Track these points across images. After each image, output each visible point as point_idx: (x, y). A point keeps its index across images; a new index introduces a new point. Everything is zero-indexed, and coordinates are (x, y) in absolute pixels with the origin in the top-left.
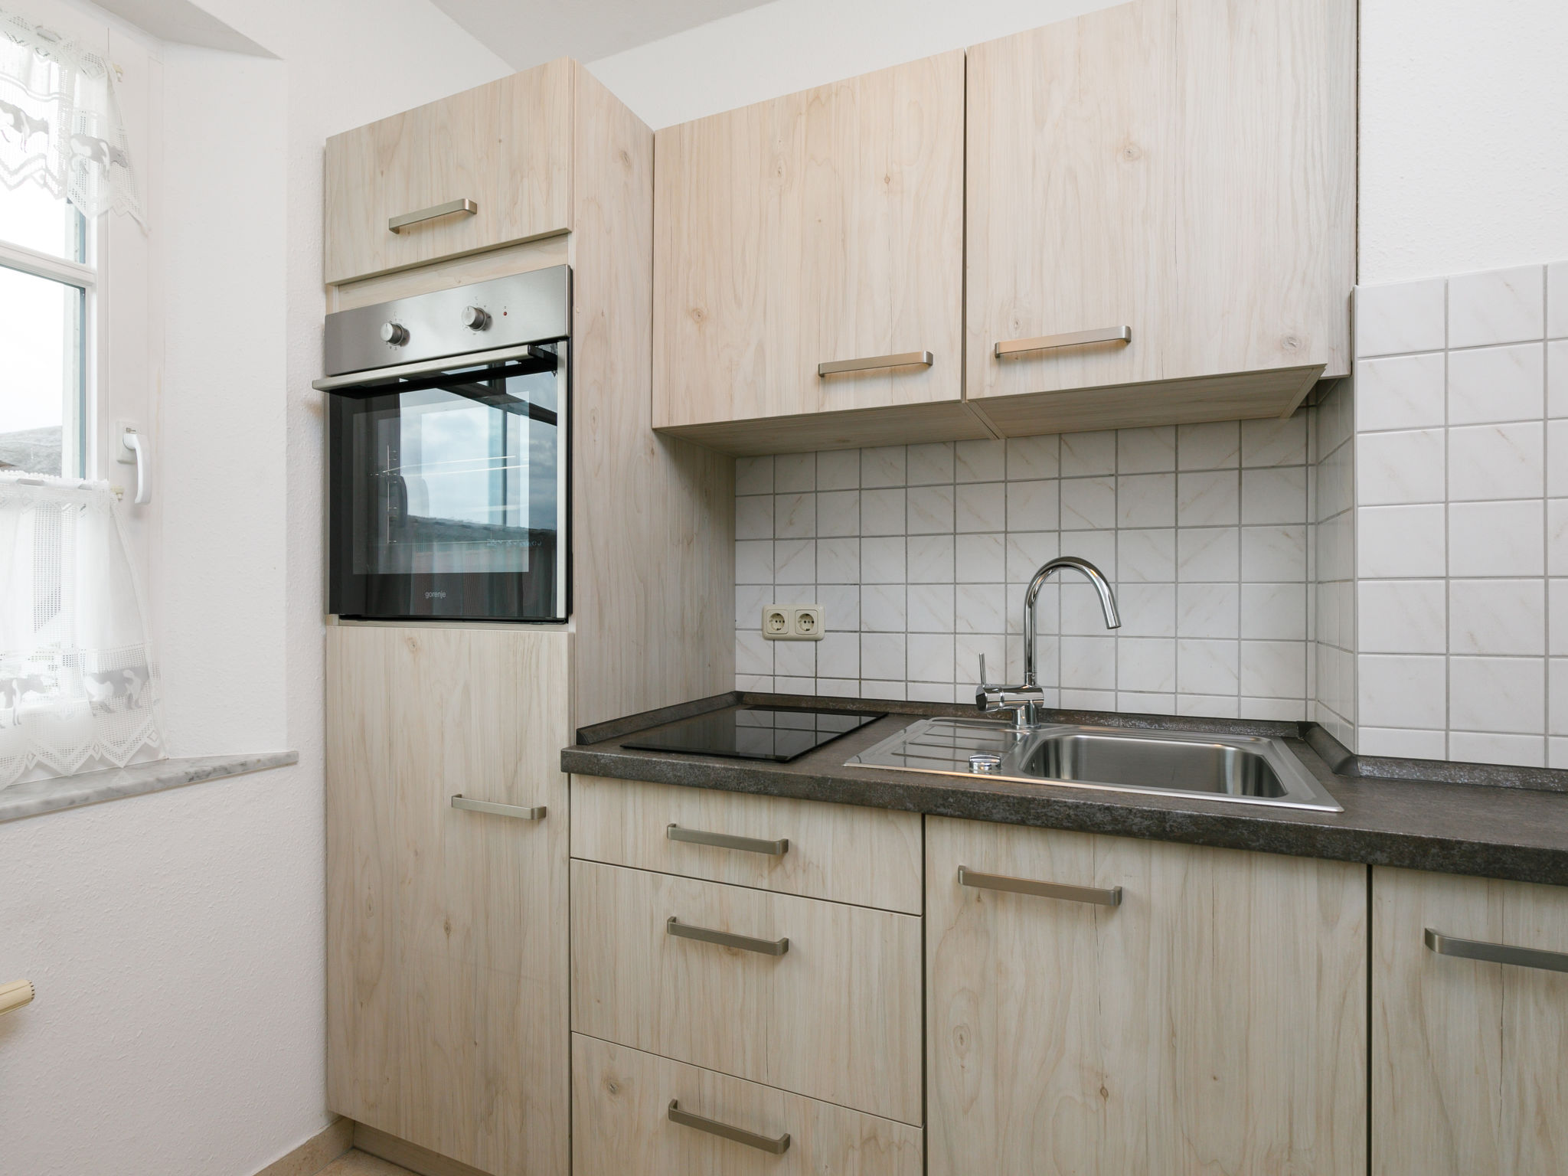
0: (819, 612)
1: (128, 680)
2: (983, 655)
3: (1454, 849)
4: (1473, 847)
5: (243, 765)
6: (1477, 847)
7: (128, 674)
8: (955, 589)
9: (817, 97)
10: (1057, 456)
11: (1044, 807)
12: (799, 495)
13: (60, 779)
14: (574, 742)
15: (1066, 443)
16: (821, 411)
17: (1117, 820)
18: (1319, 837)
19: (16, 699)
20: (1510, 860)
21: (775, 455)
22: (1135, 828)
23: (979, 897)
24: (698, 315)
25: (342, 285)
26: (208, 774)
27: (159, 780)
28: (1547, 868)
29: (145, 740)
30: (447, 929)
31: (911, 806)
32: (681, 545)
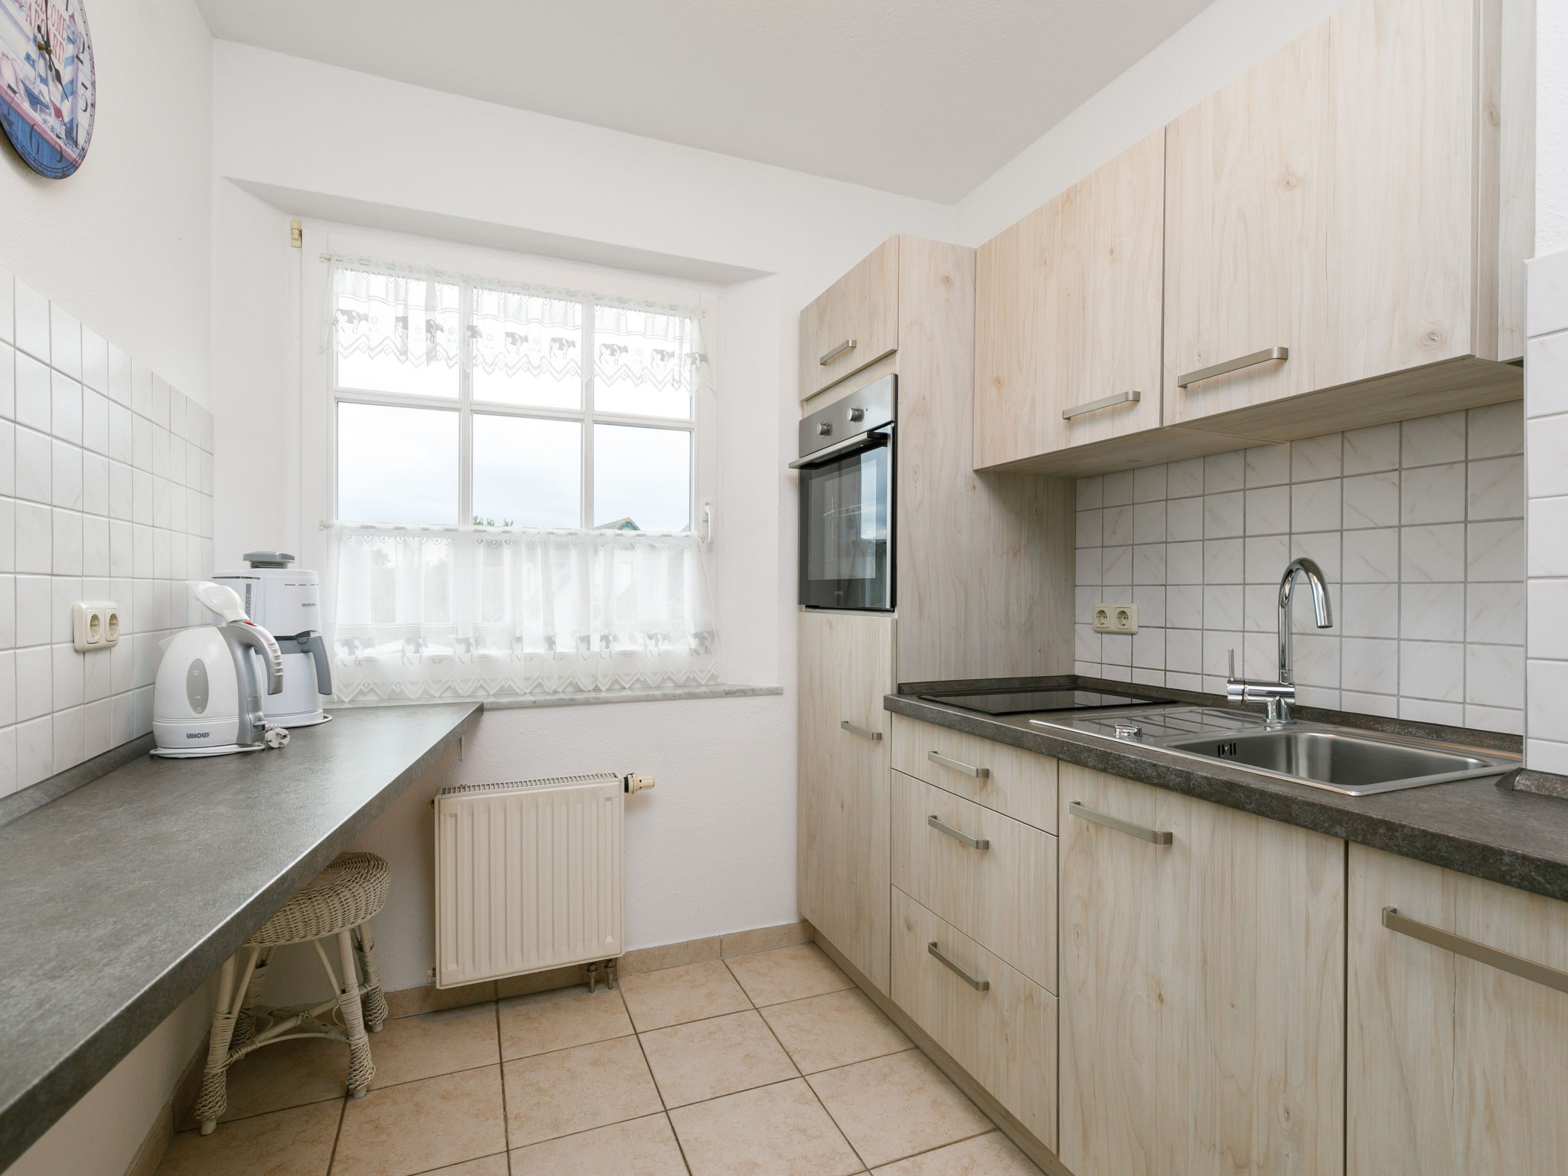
0: (1133, 610)
1: (706, 638)
2: (1233, 650)
3: (1397, 832)
4: (1413, 832)
5: (753, 690)
6: (1416, 832)
7: (705, 635)
8: (1244, 589)
9: (1068, 197)
10: (1340, 455)
11: (1117, 760)
12: (1120, 508)
13: (677, 686)
14: (895, 692)
15: (1349, 442)
16: (1068, 447)
17: (1160, 775)
18: (1295, 807)
19: (660, 644)
20: (1444, 848)
21: (1103, 475)
22: (1171, 783)
23: (1088, 827)
24: (998, 382)
25: (809, 400)
26: (735, 693)
27: (712, 692)
28: (1477, 862)
29: (713, 671)
30: (842, 807)
31: (1044, 751)
32: (1005, 556)
